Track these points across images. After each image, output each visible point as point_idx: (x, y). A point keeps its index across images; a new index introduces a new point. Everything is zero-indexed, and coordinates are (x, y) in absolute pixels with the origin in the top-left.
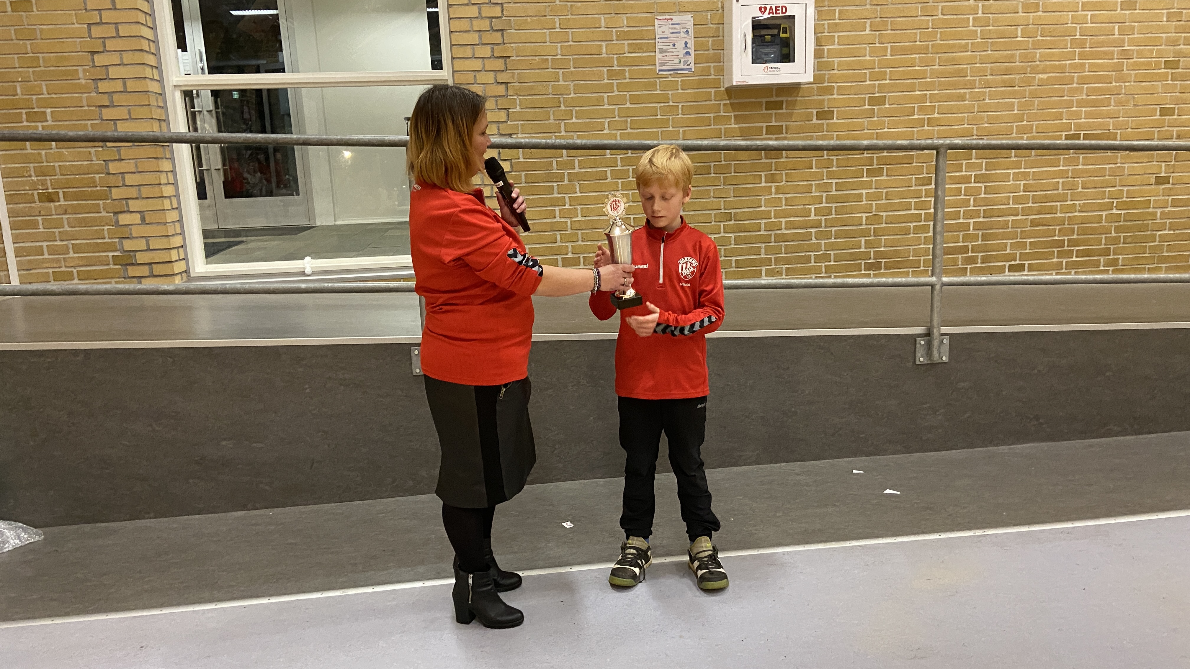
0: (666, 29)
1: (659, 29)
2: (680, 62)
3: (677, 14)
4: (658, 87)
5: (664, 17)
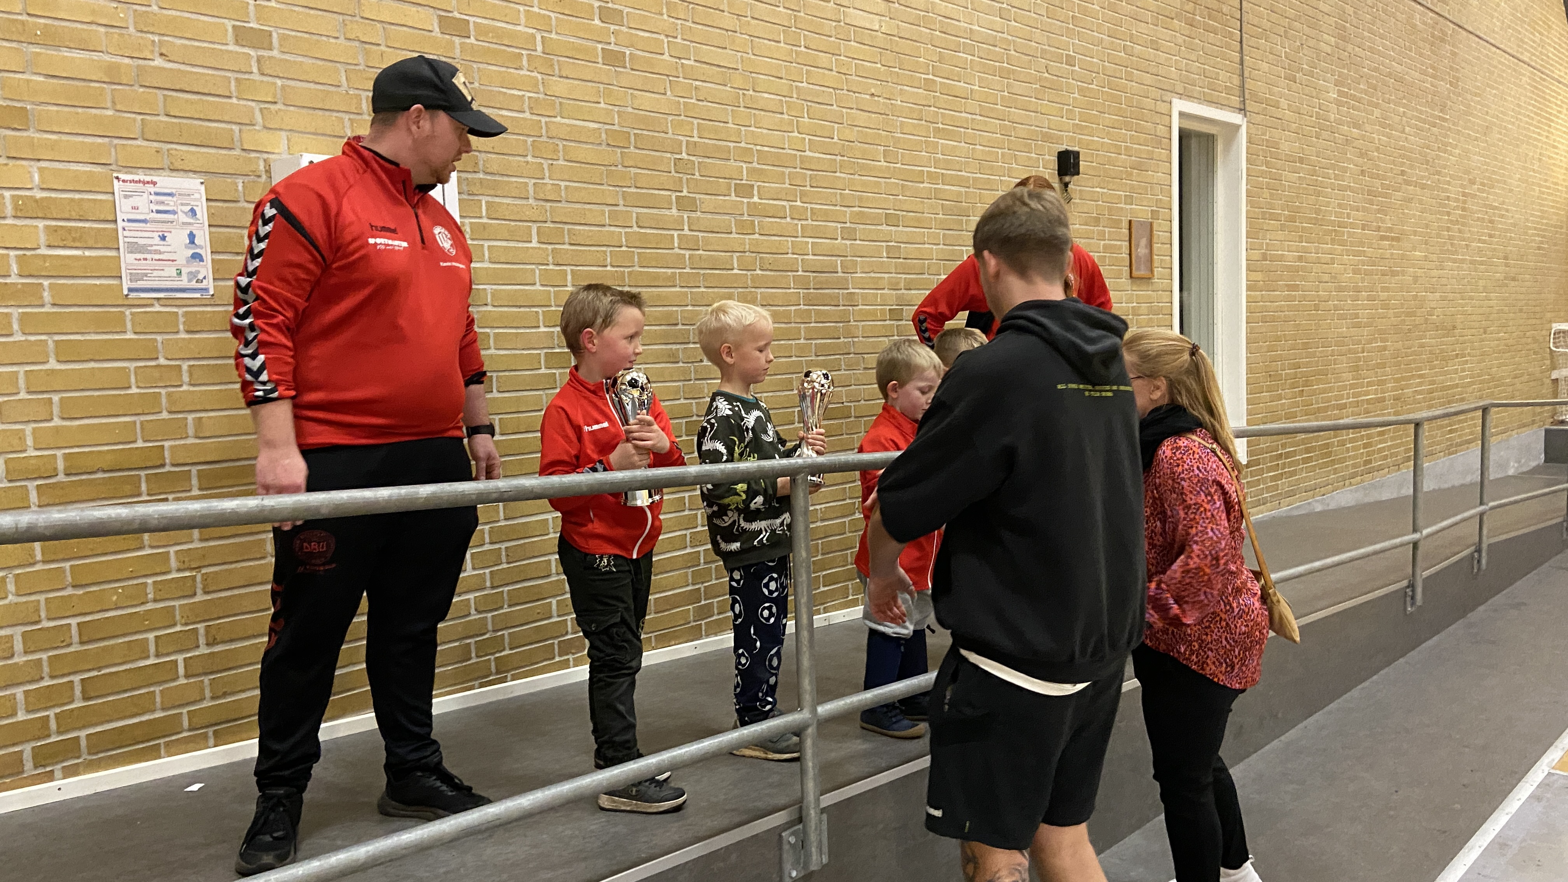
0: (142, 202)
1: (123, 200)
2: (180, 274)
3: (165, 174)
4: (129, 325)
5: (136, 178)
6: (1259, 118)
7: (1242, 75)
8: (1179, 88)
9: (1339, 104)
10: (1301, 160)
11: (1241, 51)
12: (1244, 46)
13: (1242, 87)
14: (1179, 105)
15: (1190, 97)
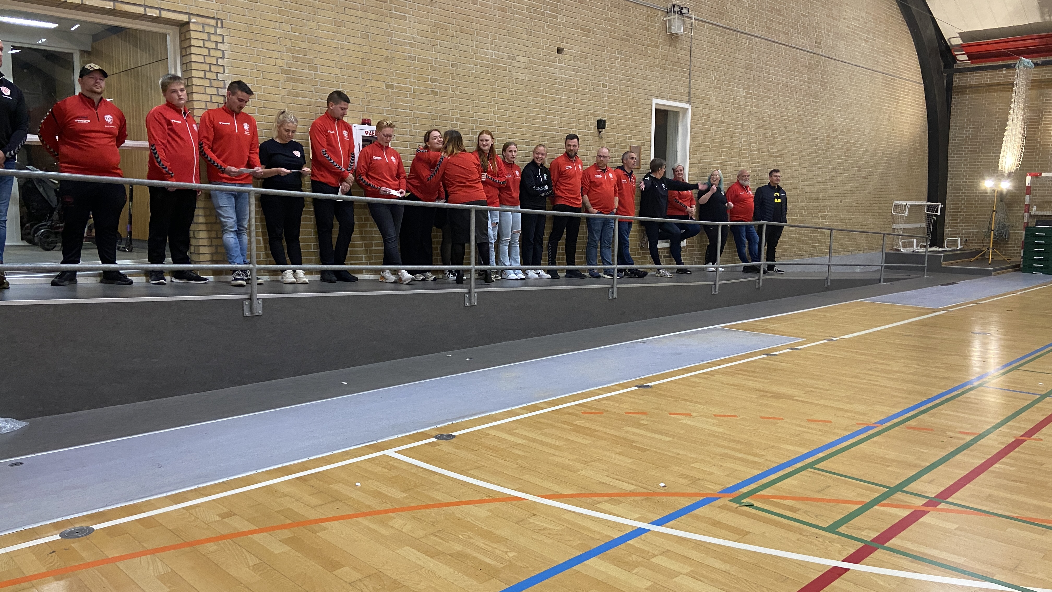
6: (698, 105)
7: (690, 87)
8: (657, 94)
9: (745, 97)
10: (722, 122)
11: (690, 79)
12: (692, 76)
13: (690, 92)
14: (655, 101)
15: (661, 97)
